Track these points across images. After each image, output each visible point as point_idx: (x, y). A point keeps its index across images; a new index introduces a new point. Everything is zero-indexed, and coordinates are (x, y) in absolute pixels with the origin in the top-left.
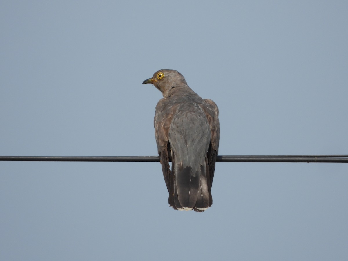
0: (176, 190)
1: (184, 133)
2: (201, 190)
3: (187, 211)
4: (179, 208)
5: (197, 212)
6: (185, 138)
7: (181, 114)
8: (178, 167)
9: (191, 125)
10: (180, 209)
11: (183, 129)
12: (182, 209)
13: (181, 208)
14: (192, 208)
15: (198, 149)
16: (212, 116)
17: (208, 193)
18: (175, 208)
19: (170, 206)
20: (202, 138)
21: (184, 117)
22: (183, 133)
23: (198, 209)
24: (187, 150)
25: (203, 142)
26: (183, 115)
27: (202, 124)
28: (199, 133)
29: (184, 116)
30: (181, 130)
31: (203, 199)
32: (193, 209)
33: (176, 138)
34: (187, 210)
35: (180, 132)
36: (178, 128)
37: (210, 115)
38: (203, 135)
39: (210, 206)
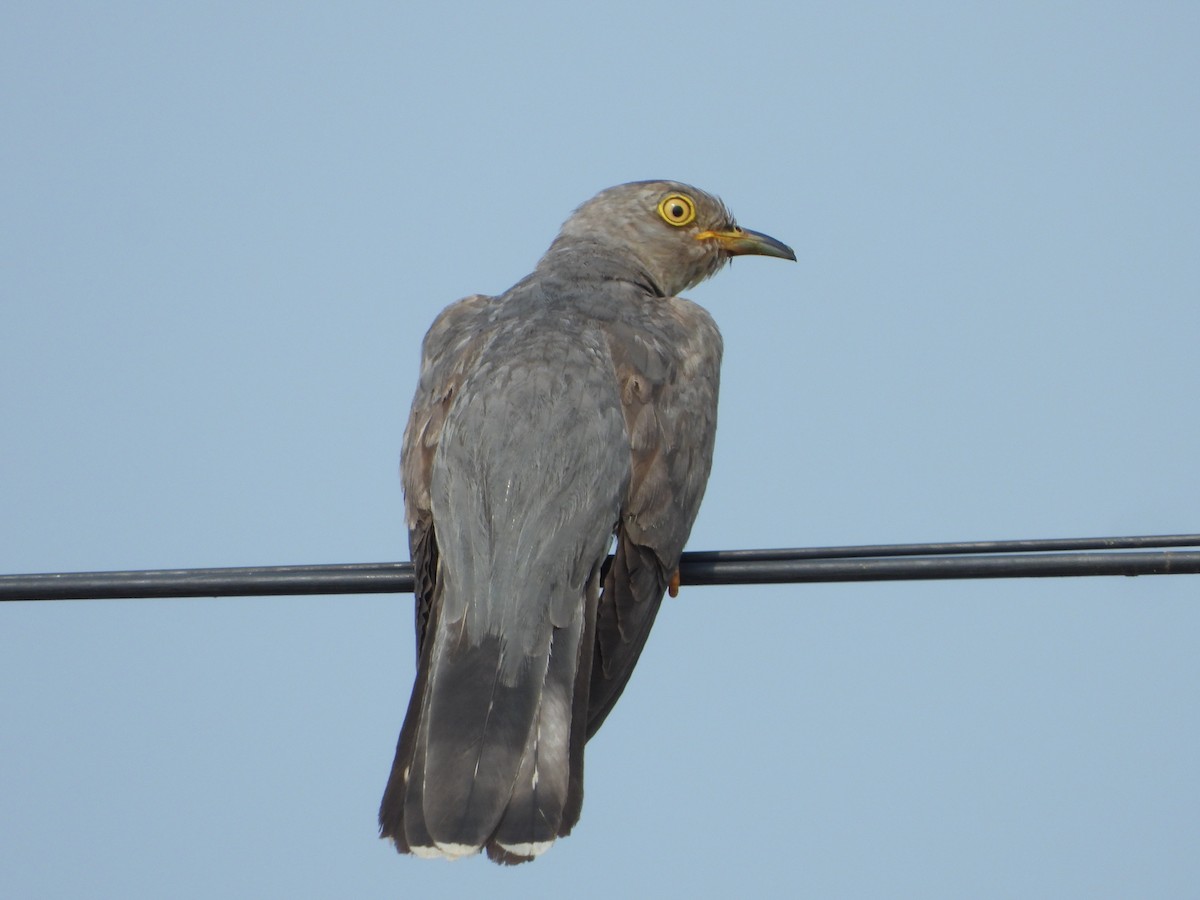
0: (421, 752)
1: (482, 470)
2: (536, 753)
3: (452, 859)
4: (419, 844)
5: (500, 862)
6: (484, 498)
7: (489, 372)
8: (448, 641)
9: (517, 429)
10: (420, 851)
11: (479, 451)
12: (432, 849)
13: (430, 843)
14: (476, 848)
15: (544, 546)
16: (647, 380)
17: (566, 770)
18: (403, 848)
19: (384, 835)
20: (565, 488)
21: (495, 390)
22: (477, 468)
23: (508, 848)
24: (491, 555)
25: (572, 510)
26: (493, 380)
27: (575, 419)
28: (554, 468)
29: (498, 384)
30: (471, 453)
31: (536, 799)
32: (485, 850)
33: (450, 495)
34: (452, 855)
35: (466, 466)
36: (462, 444)
37: (638, 372)
38: (573, 474)
39: (565, 831)
